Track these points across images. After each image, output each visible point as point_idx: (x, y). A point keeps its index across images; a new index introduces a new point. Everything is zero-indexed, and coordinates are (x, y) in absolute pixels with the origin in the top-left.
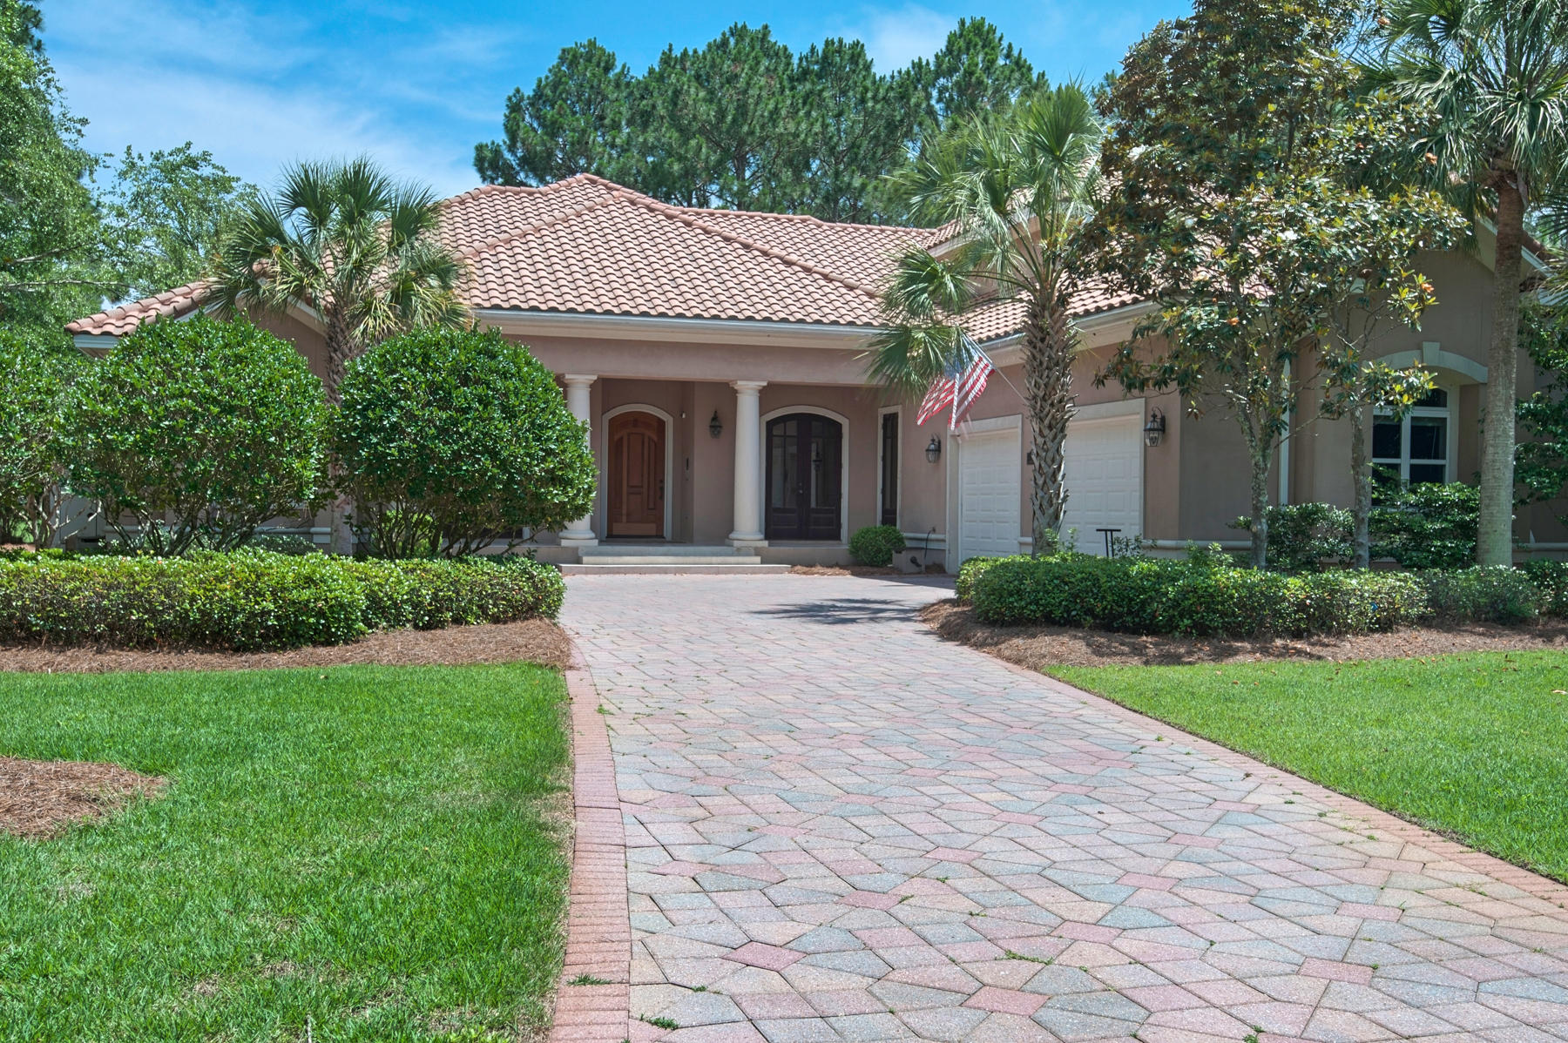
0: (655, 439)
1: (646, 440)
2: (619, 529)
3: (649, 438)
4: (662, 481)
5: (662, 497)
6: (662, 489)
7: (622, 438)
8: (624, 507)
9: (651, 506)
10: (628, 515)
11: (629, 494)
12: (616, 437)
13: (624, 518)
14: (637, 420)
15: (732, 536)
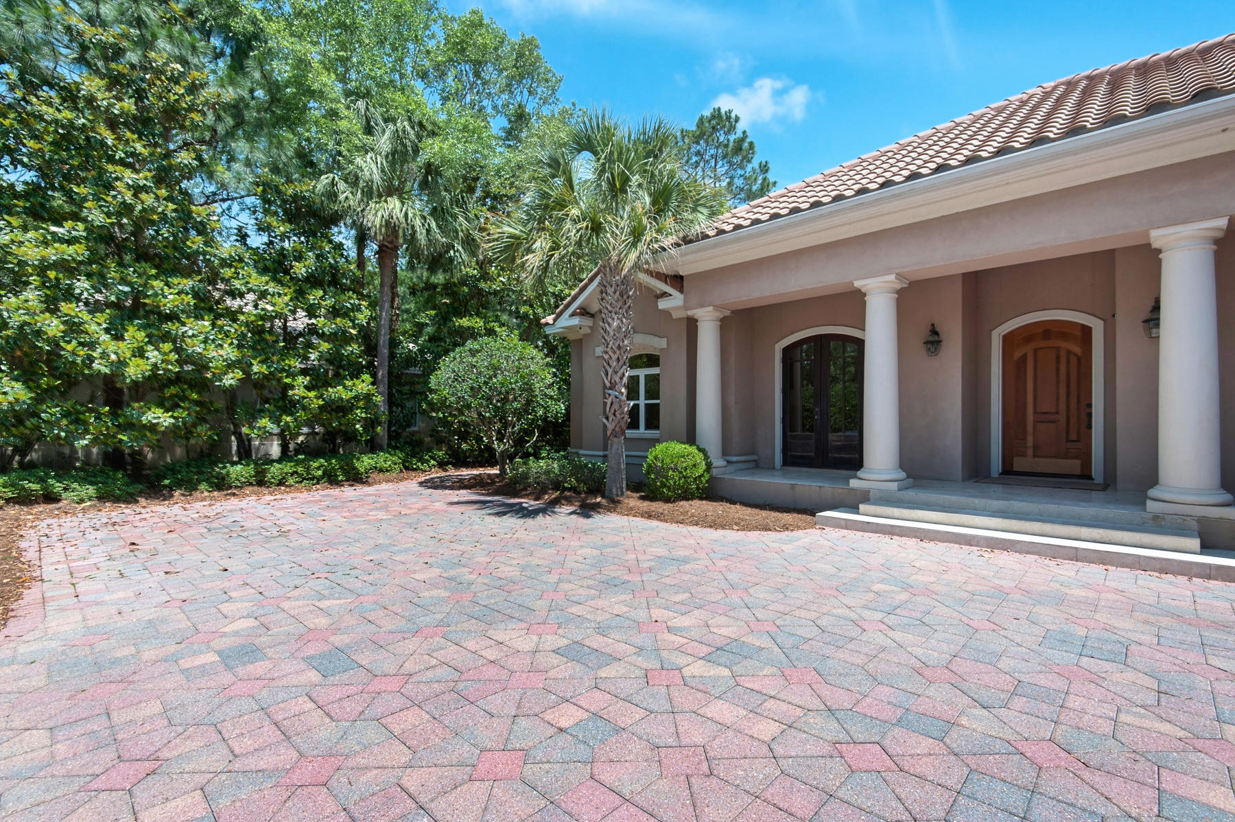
0: (1077, 350)
1: (1063, 355)
2: (1019, 464)
3: (1069, 352)
4: (1090, 406)
5: (1089, 426)
6: (1090, 415)
7: (1024, 358)
8: (1030, 439)
9: (1073, 437)
10: (1035, 447)
11: (1035, 422)
12: (1018, 354)
13: (1030, 452)
14: (1048, 331)
15: (1152, 493)
